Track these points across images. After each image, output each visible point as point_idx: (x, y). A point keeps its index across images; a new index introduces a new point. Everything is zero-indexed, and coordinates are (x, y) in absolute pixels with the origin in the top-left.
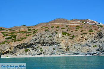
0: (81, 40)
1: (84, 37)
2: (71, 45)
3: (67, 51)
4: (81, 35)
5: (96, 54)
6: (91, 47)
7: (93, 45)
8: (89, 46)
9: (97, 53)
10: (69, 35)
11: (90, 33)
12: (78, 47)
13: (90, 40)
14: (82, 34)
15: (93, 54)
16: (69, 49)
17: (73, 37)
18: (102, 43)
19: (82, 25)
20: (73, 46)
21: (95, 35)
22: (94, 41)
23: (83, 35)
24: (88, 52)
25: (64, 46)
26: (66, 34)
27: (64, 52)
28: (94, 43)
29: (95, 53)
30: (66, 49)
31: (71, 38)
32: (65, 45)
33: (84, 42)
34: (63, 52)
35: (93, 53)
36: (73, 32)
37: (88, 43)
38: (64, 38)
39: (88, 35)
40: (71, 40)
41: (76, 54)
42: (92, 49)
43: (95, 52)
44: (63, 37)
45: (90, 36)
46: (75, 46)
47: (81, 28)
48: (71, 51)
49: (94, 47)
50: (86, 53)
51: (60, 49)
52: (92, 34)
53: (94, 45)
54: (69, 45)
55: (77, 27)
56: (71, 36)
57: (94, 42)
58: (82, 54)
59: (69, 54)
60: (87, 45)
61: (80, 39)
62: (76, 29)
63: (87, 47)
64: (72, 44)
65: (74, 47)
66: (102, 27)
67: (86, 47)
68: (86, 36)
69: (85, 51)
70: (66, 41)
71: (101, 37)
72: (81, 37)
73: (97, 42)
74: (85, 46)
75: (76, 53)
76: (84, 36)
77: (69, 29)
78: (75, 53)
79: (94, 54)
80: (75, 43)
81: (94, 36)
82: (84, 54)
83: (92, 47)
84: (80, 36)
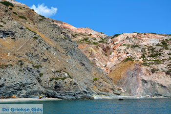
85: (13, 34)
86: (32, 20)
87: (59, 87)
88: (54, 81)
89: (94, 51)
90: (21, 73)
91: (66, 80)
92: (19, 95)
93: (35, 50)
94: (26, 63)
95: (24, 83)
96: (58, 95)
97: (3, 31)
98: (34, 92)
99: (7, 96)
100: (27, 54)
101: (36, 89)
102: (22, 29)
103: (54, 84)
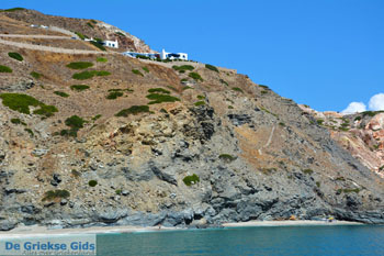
0: (125, 147)
1: (138, 130)
2: (75, 173)
3: (57, 209)
4: (122, 118)
5: (202, 221)
6: (174, 182)
7: (181, 172)
8: (165, 178)
9: (207, 217)
10: (47, 112)
11: (163, 110)
12: (114, 183)
13: (168, 148)
14: (123, 113)
15: (188, 221)
16: (65, 194)
17: (75, 123)
18: (216, 164)
19: (101, 58)
20: (85, 178)
21: (185, 122)
22: (186, 153)
23: (131, 116)
24: (165, 211)
25: (30, 176)
26: (32, 109)
27: (38, 211)
28: (186, 164)
29: (198, 217)
30: (50, 195)
31: (64, 133)
32: (34, 174)
33: (139, 159)
34: (28, 211)
35: (187, 212)
36: (63, 94)
37: (159, 161)
38: (21, 128)
39: (155, 116)
40: (70, 144)
41: (110, 222)
42: (182, 192)
43: (199, 212)
44: (15, 121)
45: (162, 123)
46: (94, 175)
47: (103, 74)
48: (78, 204)
49: (187, 181)
50: (160, 215)
51: (8, 192)
52: (171, 115)
53: (189, 174)
54: (64, 172)
55: (73, 66)
56: (63, 119)
57: (187, 159)
58: (136, 223)
59: (71, 221)
60: (156, 172)
61: (118, 139)
62: (75, 76)
63: (156, 184)
64: (78, 168)
65: (93, 183)
66: (195, 76)
67: (150, 182)
68: (144, 126)
69: (150, 206)
70: (42, 150)
71: (209, 133)
72: (123, 130)
73: (197, 156)
74: (145, 178)
75: (107, 215)
76: (134, 123)
77: (36, 75)
78: (102, 215)
79: (195, 222)
80: (91, 161)
81: (181, 123)
82: (148, 222)
83: (180, 182)
84: (115, 124)
85: (248, 119)
86: (250, 93)
87: (354, 204)
88: (343, 194)
89: (352, 142)
90: (292, 181)
91: (361, 193)
92: (298, 215)
93: (292, 145)
94: (290, 167)
95: (301, 196)
96: (355, 216)
97: (236, 116)
98: (318, 211)
99: (285, 217)
100: (284, 151)
101: (318, 207)
102: (258, 110)
103: (345, 199)
